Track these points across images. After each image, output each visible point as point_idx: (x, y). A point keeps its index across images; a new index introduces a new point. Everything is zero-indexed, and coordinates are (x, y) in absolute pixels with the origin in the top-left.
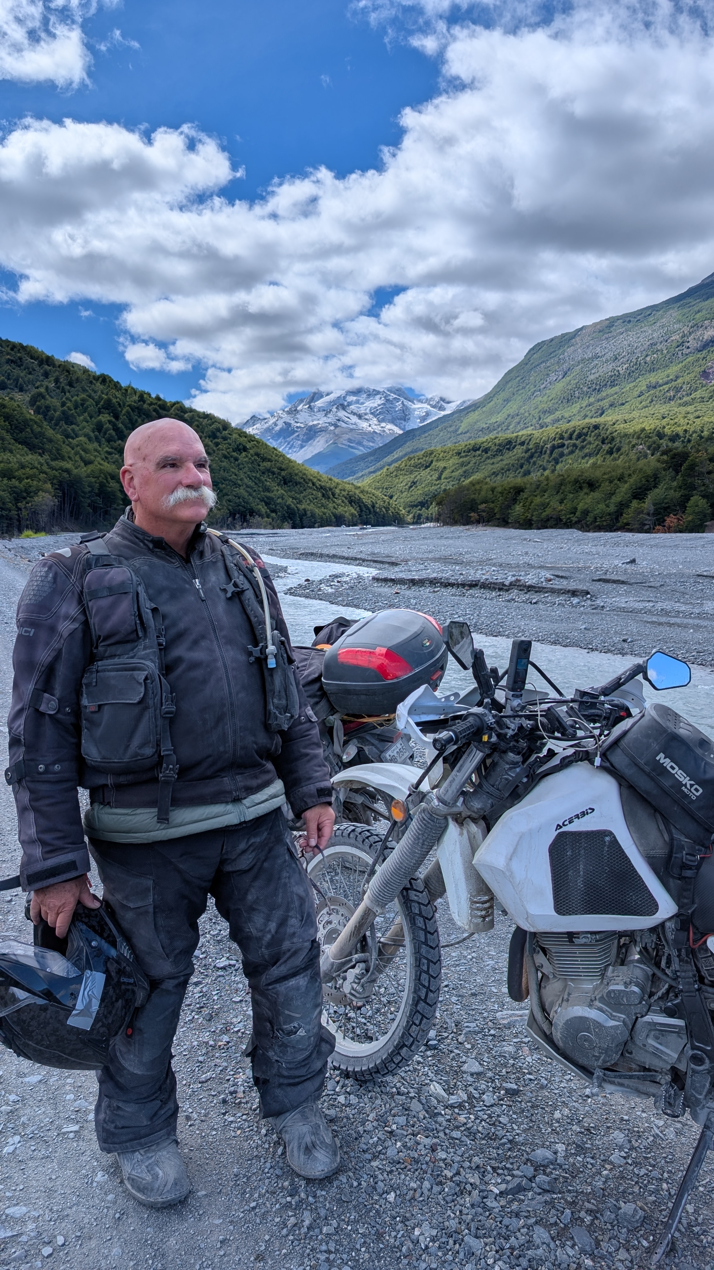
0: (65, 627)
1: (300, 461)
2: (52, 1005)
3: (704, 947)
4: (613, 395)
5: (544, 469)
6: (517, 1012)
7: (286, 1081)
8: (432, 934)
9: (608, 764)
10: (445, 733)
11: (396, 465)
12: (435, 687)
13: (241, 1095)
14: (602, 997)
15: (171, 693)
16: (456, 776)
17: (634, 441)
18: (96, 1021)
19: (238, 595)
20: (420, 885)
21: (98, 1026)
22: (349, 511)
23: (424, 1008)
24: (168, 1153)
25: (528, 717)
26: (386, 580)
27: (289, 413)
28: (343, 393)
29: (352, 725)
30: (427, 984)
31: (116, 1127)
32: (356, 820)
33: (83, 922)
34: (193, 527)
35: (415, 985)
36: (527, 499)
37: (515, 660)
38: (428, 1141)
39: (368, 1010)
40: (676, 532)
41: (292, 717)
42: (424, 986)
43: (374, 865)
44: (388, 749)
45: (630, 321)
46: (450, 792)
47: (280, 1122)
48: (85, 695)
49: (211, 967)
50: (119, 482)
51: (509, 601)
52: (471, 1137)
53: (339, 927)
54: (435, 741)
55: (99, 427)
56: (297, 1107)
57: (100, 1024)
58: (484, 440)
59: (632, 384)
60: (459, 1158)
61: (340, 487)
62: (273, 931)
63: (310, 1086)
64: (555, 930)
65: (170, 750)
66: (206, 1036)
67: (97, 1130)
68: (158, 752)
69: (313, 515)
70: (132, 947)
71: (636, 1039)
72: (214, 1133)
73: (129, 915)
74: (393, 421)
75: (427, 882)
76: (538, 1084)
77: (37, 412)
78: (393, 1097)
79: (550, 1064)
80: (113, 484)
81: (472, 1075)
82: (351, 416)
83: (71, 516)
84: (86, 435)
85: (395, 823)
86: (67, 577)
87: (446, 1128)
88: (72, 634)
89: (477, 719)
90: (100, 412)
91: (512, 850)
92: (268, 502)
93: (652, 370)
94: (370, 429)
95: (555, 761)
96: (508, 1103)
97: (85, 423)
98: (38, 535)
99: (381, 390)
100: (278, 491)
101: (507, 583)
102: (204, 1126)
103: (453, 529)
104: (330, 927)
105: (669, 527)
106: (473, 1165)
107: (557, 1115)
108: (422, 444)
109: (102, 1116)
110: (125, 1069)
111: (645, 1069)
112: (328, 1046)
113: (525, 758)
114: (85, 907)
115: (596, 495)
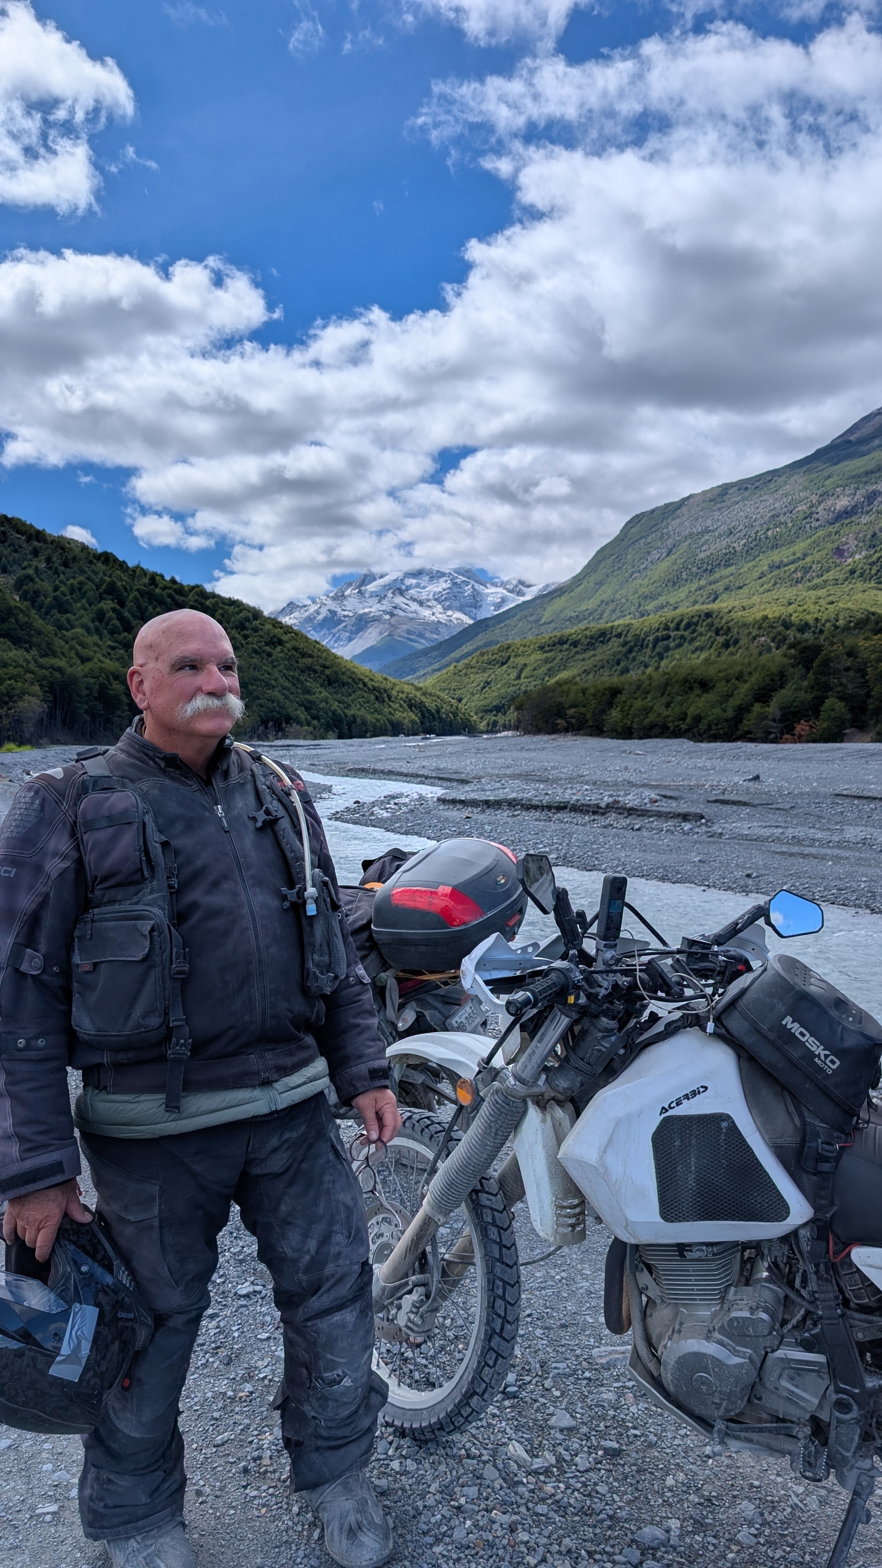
0: (54, 866)
1: (348, 657)
2: (29, 1350)
3: (847, 1260)
4: (728, 577)
5: (646, 666)
6: (618, 1348)
7: (324, 1444)
8: (509, 1248)
9: (723, 1031)
10: (521, 993)
11: (466, 661)
12: (510, 935)
13: (266, 1461)
14: (723, 1327)
15: (184, 949)
16: (537, 1047)
17: (755, 632)
18: (86, 1369)
19: (271, 824)
20: (493, 1186)
21: (88, 1377)
22: (408, 717)
23: (499, 1345)
24: (172, 1539)
25: (625, 973)
26: (454, 802)
27: (334, 599)
28: (400, 575)
29: (409, 984)
30: (502, 1314)
31: (105, 1507)
32: (416, 1105)
33: (70, 1240)
34: (216, 742)
35: (488, 1315)
36: (625, 702)
37: (606, 902)
38: (506, 1519)
39: (429, 1348)
40: (808, 742)
41: (336, 977)
42: (499, 1316)
43: (436, 1161)
44: (454, 1014)
45: (746, 489)
46: (529, 1067)
47: (315, 1497)
48: (77, 951)
49: (231, 1295)
50: (124, 682)
51: (605, 827)
52: (561, 1513)
53: (392, 1241)
54: (509, 1003)
55: (100, 616)
56: (339, 1476)
57: (91, 1373)
58: (573, 631)
59: (753, 563)
60: (544, 1541)
61: (397, 688)
62: (313, 1251)
63: (355, 1450)
64: (661, 1241)
65: (182, 1020)
66: (223, 1386)
67: (81, 1511)
68: (166, 1022)
69: (364, 723)
70: (132, 1272)
71: (766, 1380)
72: (232, 1512)
73: (129, 1231)
74: (461, 609)
75: (502, 1182)
76: (645, 1441)
77: (24, 597)
78: (461, 1461)
79: (661, 1415)
80: (117, 686)
81: (562, 1430)
82: (410, 602)
83: (64, 725)
84: (84, 626)
85: (461, 1108)
86: (58, 803)
87: (528, 1501)
88: (62, 874)
89: (561, 976)
90: (101, 598)
91: (606, 1140)
92: (308, 706)
93: (775, 547)
94: (433, 618)
95: (659, 1027)
96: (607, 1467)
97: (83, 612)
98: (22, 749)
99: (447, 571)
100: (321, 693)
101: (603, 805)
102: (220, 1503)
103: (536, 738)
104: (379, 1241)
105: (800, 736)
106: (563, 1549)
107: (670, 1481)
108: (496, 634)
109: (88, 1492)
110: (119, 1430)
111: (779, 1420)
112: (379, 1398)
113: (622, 1024)
114: (73, 1221)
115: (710, 697)
